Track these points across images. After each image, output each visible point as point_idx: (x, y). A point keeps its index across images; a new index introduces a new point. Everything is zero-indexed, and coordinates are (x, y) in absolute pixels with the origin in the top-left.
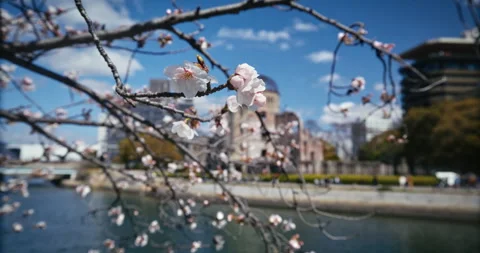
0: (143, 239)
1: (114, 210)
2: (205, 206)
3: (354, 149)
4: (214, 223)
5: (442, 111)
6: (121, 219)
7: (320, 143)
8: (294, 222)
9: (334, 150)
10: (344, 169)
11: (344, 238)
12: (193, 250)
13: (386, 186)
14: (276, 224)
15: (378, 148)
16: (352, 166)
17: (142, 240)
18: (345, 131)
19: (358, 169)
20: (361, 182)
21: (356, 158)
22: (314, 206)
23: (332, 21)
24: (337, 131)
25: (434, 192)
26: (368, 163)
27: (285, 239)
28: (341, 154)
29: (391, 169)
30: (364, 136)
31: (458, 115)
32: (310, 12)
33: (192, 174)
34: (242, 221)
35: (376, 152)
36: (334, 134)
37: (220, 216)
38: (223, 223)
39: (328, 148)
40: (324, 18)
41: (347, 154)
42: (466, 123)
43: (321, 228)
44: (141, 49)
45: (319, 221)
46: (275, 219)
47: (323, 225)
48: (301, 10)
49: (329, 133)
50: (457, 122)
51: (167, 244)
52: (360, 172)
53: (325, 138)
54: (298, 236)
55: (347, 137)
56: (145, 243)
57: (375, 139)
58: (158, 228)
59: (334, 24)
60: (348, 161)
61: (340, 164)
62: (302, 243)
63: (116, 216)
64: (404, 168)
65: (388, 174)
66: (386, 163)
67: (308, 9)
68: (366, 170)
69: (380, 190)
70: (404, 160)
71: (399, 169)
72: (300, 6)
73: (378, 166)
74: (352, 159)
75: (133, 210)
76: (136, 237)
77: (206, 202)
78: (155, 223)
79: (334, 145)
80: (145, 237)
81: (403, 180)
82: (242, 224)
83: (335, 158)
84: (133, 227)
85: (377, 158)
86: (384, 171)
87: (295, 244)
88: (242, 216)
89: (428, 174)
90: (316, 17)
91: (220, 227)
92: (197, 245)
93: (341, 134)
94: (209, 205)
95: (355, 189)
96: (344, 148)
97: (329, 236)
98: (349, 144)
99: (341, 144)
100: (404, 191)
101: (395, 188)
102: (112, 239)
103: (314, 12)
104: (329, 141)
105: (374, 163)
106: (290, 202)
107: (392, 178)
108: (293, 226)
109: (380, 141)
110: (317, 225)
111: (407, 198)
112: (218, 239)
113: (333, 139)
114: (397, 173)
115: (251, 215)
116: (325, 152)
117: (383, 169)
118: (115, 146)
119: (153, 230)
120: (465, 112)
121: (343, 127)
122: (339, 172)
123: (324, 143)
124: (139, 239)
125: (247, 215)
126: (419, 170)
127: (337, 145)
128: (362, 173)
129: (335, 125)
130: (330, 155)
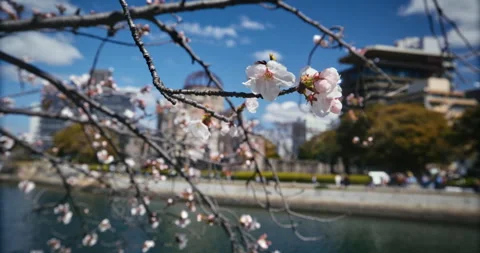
0: (92, 238)
1: (61, 207)
2: (169, 204)
3: (294, 147)
4: (177, 222)
5: (376, 114)
6: (68, 217)
7: (261, 141)
8: (258, 221)
9: (275, 148)
10: (285, 167)
11: (314, 239)
12: (145, 250)
13: (323, 183)
14: (247, 224)
15: (317, 147)
16: (291, 164)
17: (91, 240)
18: (286, 130)
19: (298, 167)
20: (300, 180)
21: (296, 157)
22: (287, 207)
23: (316, 23)
24: (279, 129)
25: (366, 191)
26: (307, 161)
27: (253, 239)
28: (281, 152)
29: (328, 168)
30: (304, 136)
31: (390, 119)
32: (296, 13)
33: (155, 172)
34: (210, 221)
35: (315, 152)
36: (276, 132)
37: (184, 215)
38: (187, 222)
39: (269, 146)
40: (308, 19)
41: (287, 152)
42: (397, 127)
43: (293, 229)
44: (111, 38)
45: (292, 222)
46: (246, 219)
47: (295, 225)
48: (287, 10)
49: (272, 131)
50: (389, 126)
51: (118, 243)
52: (299, 170)
53: (267, 136)
54: (265, 236)
55: (288, 136)
56: (93, 242)
57: (314, 139)
58: (109, 227)
59: (316, 26)
60: (288, 159)
61: (280, 162)
62: (270, 243)
63: (63, 214)
64: (340, 167)
65: (325, 172)
66: (324, 161)
67: (294, 9)
68: (305, 169)
69: (318, 188)
70: (340, 160)
71: (335, 168)
72: (287, 6)
73: (316, 165)
74: (292, 157)
75: (84, 208)
76: (84, 235)
77: (170, 201)
78: (105, 222)
79: (275, 143)
80: (95, 236)
81: (338, 179)
82: (211, 224)
83: (276, 156)
84: (82, 225)
85: (315, 157)
86: (322, 169)
87: (263, 244)
88: (211, 216)
89: (361, 173)
90: (301, 18)
91: (183, 226)
92: (150, 244)
93: (283, 133)
94: (173, 203)
95: (293, 187)
96: (285, 147)
97: (301, 237)
98: (289, 143)
99: (281, 142)
100: (339, 189)
101: (331, 186)
102: (57, 238)
103: (300, 13)
104: (271, 139)
105: (313, 162)
106: (263, 202)
107: (329, 176)
108: (258, 225)
109: (319, 140)
110: (289, 226)
111: (343, 196)
112: (182, 238)
113: (274, 137)
114: (333, 172)
115: (220, 215)
116: (267, 149)
117: (321, 167)
118: (48, 138)
119: (103, 229)
120: (396, 116)
121: (284, 126)
122: (280, 170)
123: (266, 141)
124: (87, 238)
125: (216, 216)
126: (354, 169)
127: (278, 143)
128: (301, 171)
129: (277, 124)
130: (271, 153)
